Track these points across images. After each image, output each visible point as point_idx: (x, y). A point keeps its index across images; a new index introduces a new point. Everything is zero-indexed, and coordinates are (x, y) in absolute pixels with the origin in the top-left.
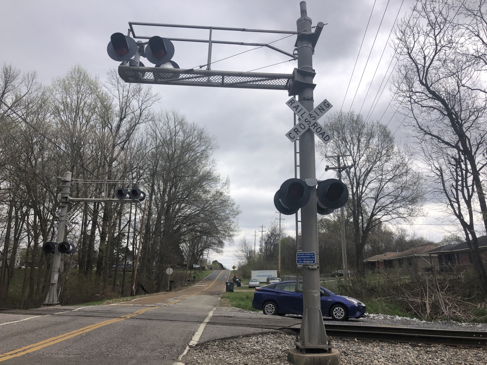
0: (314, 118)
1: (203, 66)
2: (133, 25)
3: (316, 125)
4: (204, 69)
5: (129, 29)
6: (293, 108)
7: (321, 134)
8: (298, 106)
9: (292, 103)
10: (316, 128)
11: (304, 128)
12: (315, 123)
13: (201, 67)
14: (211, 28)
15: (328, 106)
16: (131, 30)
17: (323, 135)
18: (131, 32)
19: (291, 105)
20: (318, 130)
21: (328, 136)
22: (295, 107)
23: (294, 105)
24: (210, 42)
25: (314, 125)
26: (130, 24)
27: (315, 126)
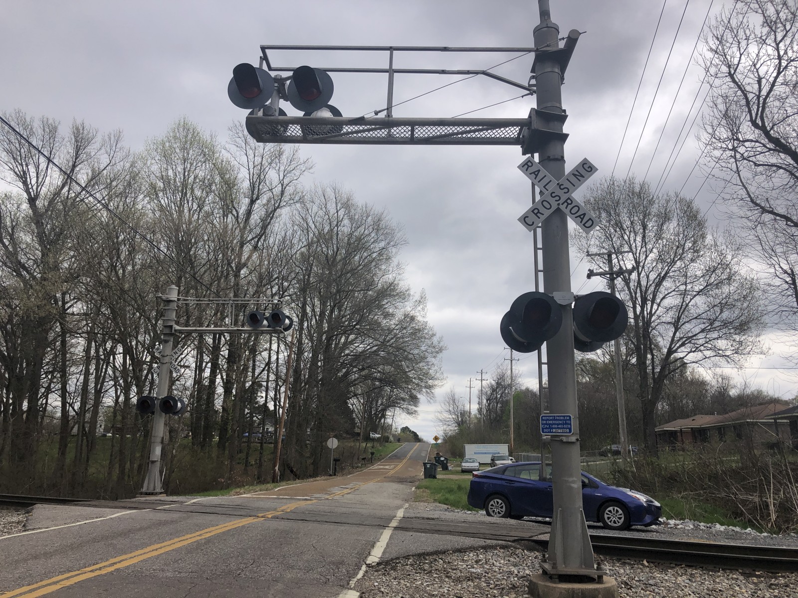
0: (566, 190)
1: (380, 111)
2: (267, 51)
3: (569, 201)
4: (382, 115)
5: (261, 57)
6: (530, 174)
7: (579, 216)
8: (539, 171)
9: (529, 166)
10: (570, 207)
11: (548, 206)
12: (569, 198)
13: (376, 113)
14: (391, 49)
15: (590, 169)
16: (265, 58)
17: (582, 219)
18: (264, 61)
19: (527, 170)
20: (574, 211)
21: (590, 219)
22: (534, 173)
23: (531, 170)
24: (391, 72)
25: (566, 201)
26: (263, 49)
27: (568, 204)
